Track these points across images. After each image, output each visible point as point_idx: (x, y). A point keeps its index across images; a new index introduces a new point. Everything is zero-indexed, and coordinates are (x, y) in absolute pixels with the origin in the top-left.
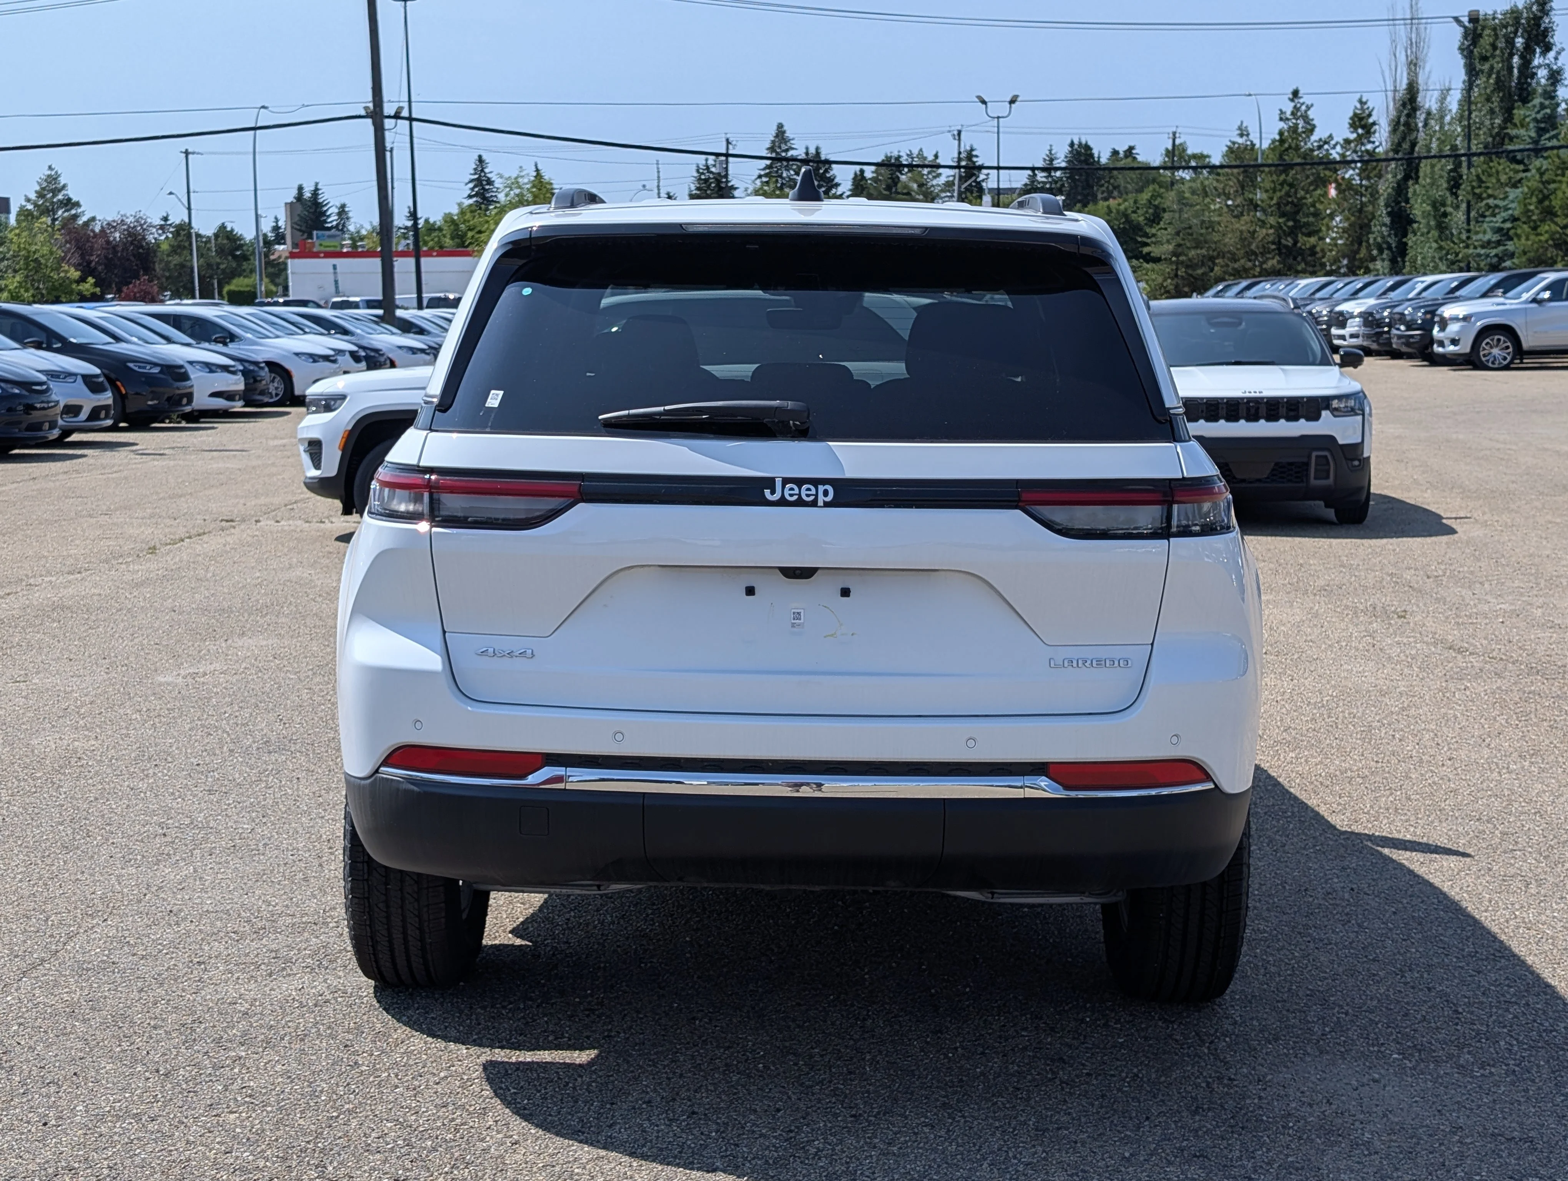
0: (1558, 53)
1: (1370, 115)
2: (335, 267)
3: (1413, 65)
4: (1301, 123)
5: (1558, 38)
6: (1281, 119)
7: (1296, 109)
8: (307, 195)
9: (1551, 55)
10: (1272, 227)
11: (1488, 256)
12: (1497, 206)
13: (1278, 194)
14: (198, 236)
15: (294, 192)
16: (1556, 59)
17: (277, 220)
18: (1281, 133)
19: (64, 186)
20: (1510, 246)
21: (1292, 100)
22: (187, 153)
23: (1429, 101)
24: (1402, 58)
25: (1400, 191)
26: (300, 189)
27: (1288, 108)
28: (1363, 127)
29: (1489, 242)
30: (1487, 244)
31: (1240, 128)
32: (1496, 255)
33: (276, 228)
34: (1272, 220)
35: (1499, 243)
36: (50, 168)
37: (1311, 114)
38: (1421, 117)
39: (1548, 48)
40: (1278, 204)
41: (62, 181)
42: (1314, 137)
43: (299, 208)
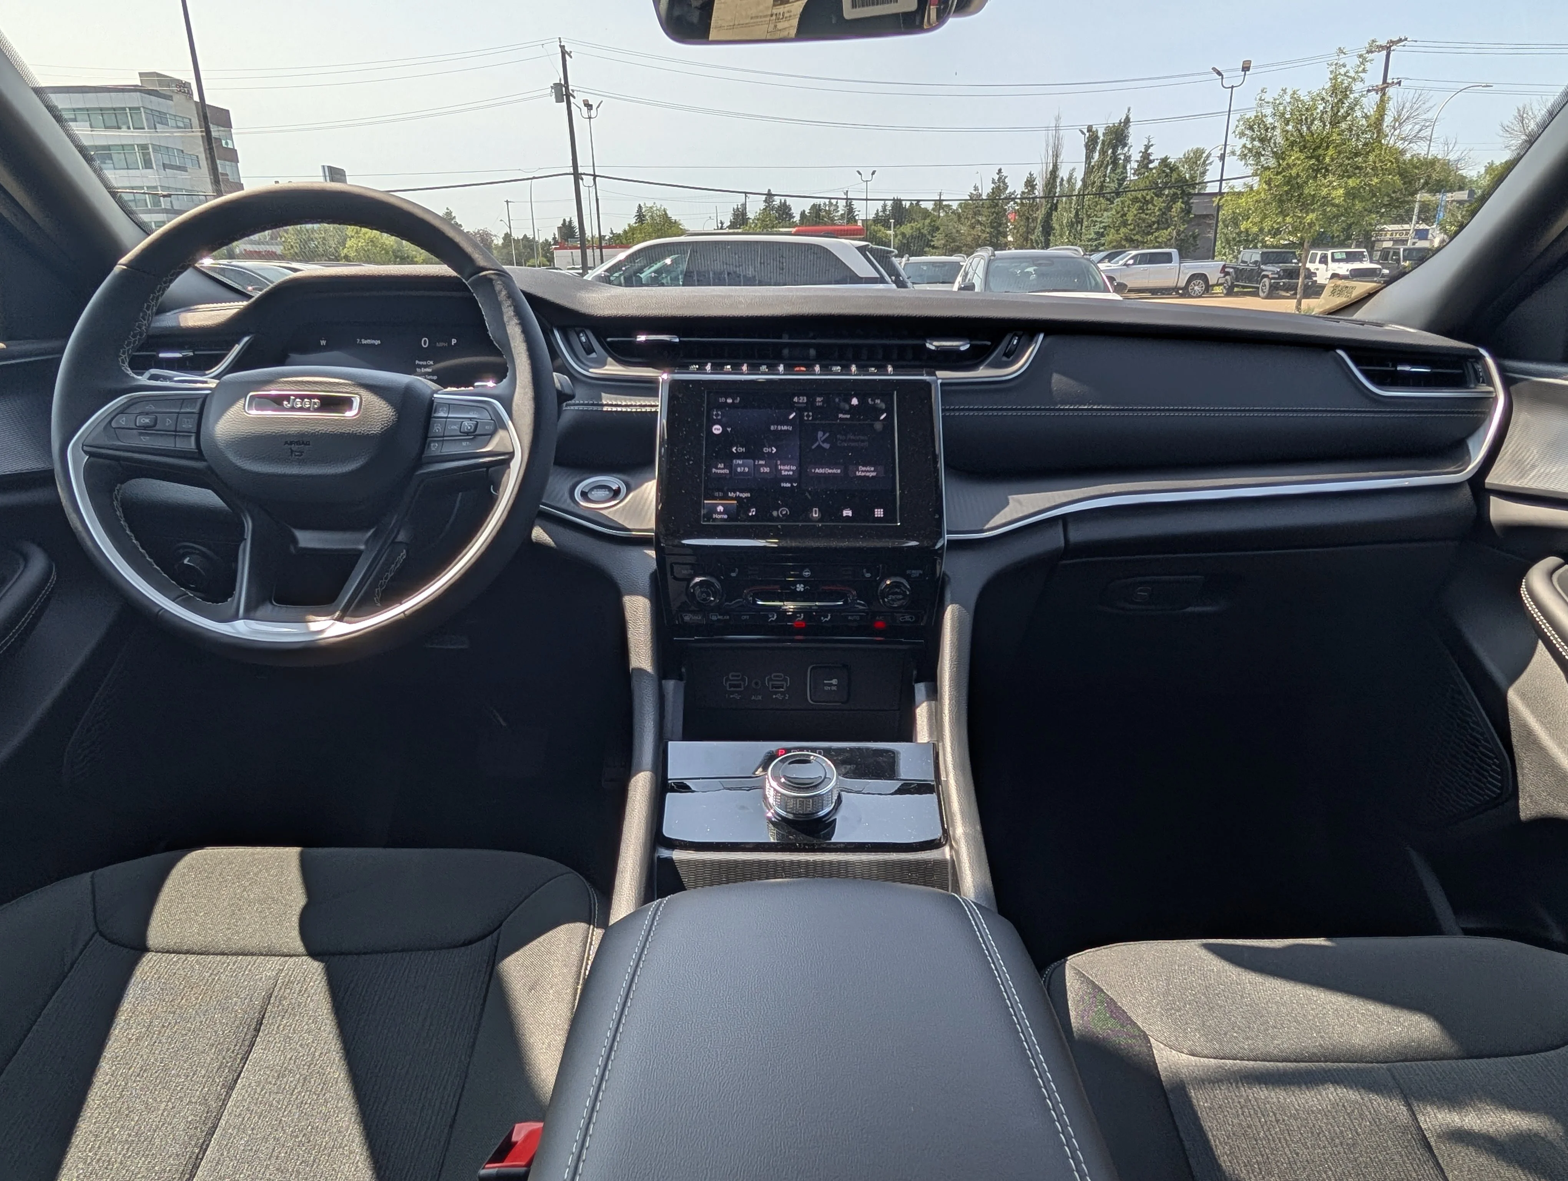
0: (1129, 148)
1: (1034, 181)
2: (572, 253)
3: (1056, 156)
4: (1002, 185)
5: (1130, 141)
6: (993, 183)
7: (999, 179)
8: (567, 223)
9: (1126, 149)
10: (988, 233)
11: (1091, 246)
12: (1096, 221)
13: (991, 218)
14: (514, 239)
15: (562, 222)
16: (1129, 150)
17: (555, 235)
18: (993, 189)
19: (454, 217)
20: (1102, 240)
21: (998, 174)
22: (507, 202)
23: (1063, 173)
24: (1050, 153)
25: (1049, 216)
26: (564, 220)
27: (996, 177)
28: (1031, 186)
29: (1092, 239)
30: (1089, 240)
31: (975, 187)
32: (1096, 245)
33: (554, 238)
34: (988, 230)
35: (1096, 240)
36: (447, 209)
37: (1006, 180)
38: (1058, 181)
39: (1125, 145)
40: (991, 222)
41: (453, 215)
42: (1007, 192)
43: (564, 230)
